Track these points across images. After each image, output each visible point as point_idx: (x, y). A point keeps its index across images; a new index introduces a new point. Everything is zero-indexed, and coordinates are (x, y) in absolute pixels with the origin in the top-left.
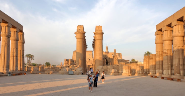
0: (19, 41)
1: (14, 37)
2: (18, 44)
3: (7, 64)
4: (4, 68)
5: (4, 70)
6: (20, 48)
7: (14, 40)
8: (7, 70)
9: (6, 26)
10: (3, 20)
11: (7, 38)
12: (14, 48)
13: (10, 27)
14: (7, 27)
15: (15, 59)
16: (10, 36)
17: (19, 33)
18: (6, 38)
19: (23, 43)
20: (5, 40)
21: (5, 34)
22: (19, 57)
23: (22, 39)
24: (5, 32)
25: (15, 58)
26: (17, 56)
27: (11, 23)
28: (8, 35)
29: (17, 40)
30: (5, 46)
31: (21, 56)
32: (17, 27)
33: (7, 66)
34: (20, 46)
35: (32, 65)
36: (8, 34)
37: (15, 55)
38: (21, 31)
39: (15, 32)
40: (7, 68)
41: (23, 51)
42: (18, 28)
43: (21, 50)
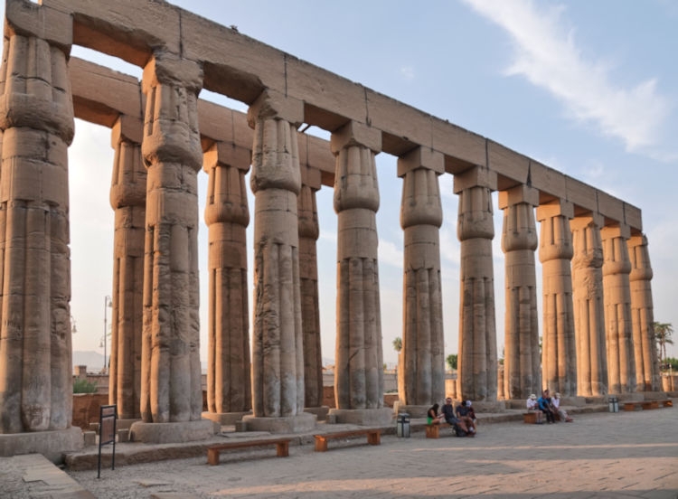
0: (633, 274)
1: (614, 260)
2: (628, 286)
3: (598, 366)
4: (590, 380)
5: (590, 388)
6: (636, 301)
7: (614, 274)
8: (599, 389)
9: (586, 225)
10: (577, 207)
11: (594, 269)
12: (616, 305)
13: (599, 227)
14: (588, 231)
15: (622, 346)
16: (602, 260)
17: (628, 242)
18: (590, 269)
19: (647, 277)
20: (586, 279)
21: (584, 257)
22: (635, 338)
23: (640, 265)
24: (586, 249)
25: (621, 340)
26: (628, 335)
27: (600, 212)
28: (595, 258)
29: (624, 271)
30: (588, 301)
31: (641, 333)
32: (621, 220)
33: (599, 375)
34: (637, 291)
35: (667, 367)
36: (594, 254)
37: (621, 330)
38: (636, 232)
39: (616, 242)
40: (599, 380)
41: (649, 308)
42: (625, 223)
43: (639, 310)
